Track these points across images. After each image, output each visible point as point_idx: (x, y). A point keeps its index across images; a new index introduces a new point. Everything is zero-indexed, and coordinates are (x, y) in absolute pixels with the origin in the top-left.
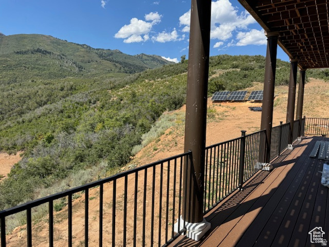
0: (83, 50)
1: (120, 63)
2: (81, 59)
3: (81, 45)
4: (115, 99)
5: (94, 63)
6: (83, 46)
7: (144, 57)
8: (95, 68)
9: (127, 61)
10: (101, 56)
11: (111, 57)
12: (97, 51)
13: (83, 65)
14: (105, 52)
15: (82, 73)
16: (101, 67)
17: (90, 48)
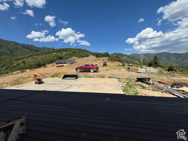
0: (13, 44)
1: (34, 50)
2: (12, 48)
3: (12, 42)
4: (15, 64)
5: (19, 50)
6: (13, 42)
7: (45, 48)
8: (21, 52)
9: (37, 49)
10: (23, 47)
11: (29, 48)
12: (21, 45)
13: (13, 50)
14: (26, 45)
15: (13, 54)
16: (24, 52)
17: (17, 43)
